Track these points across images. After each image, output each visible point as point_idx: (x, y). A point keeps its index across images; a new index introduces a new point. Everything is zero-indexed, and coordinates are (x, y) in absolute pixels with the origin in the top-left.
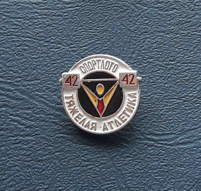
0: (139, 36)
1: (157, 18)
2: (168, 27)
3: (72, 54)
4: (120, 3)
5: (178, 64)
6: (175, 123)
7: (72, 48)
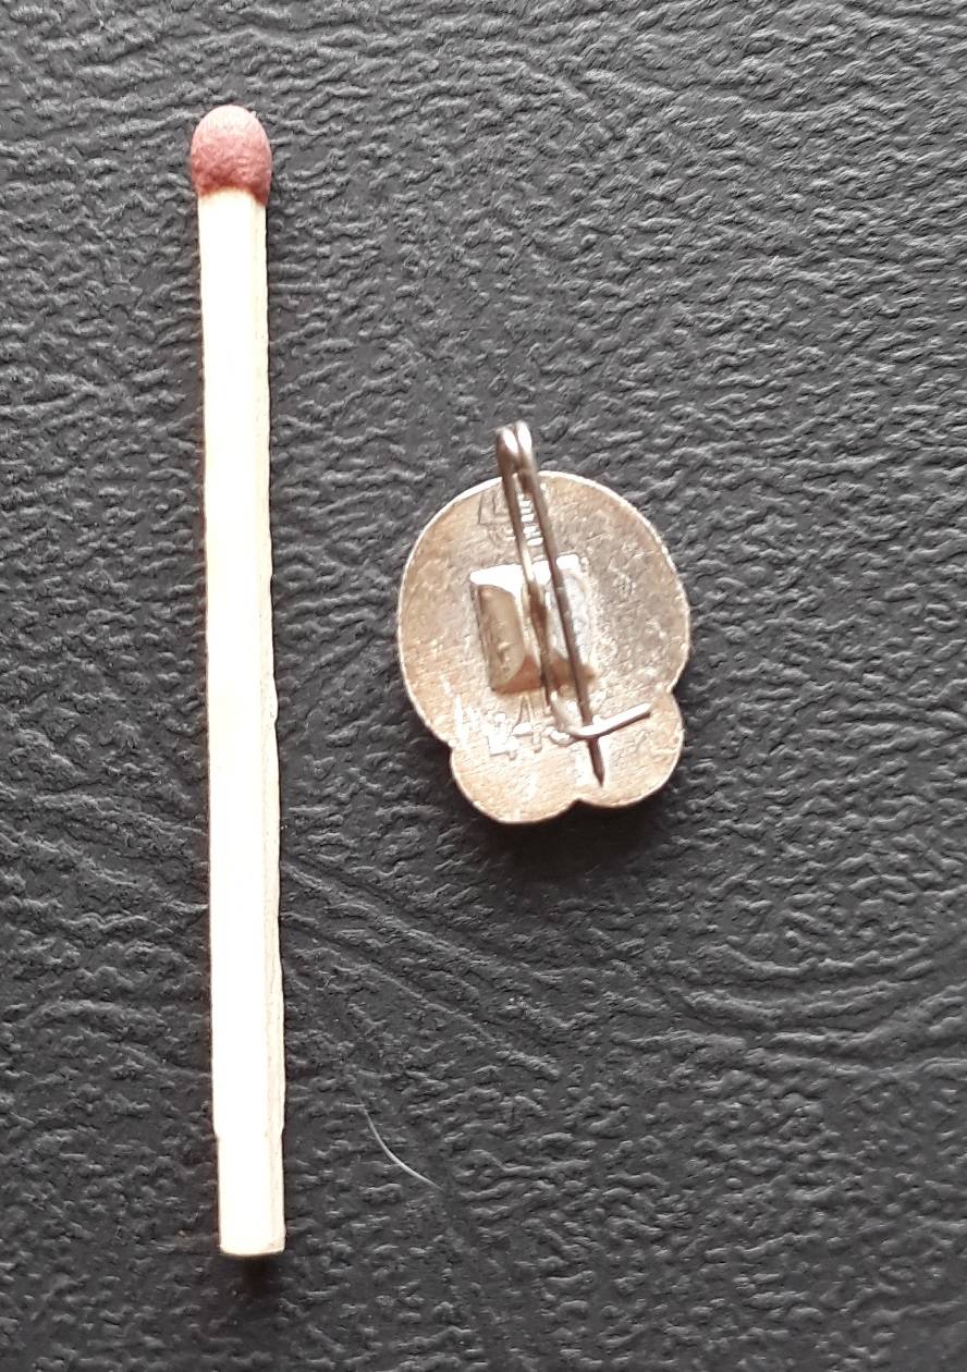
0: (616, 289)
1: (736, 159)
2: (818, 216)
3: (147, 430)
4: (478, 65)
5: (900, 472)
6: (890, 892)
7: (143, 389)
